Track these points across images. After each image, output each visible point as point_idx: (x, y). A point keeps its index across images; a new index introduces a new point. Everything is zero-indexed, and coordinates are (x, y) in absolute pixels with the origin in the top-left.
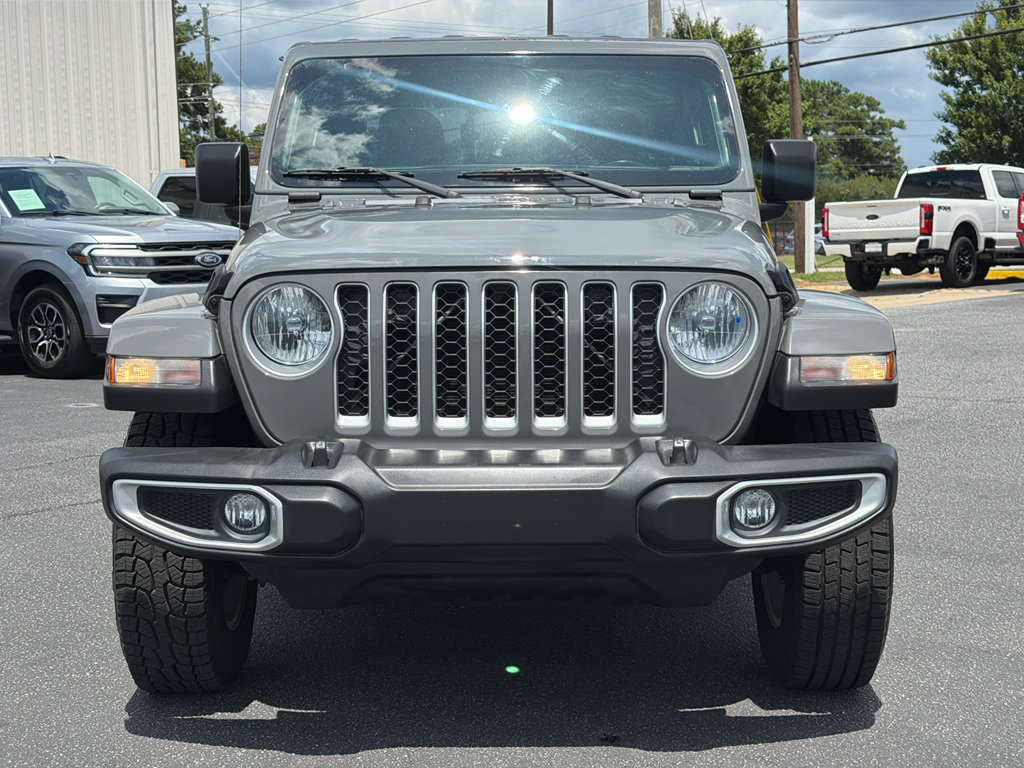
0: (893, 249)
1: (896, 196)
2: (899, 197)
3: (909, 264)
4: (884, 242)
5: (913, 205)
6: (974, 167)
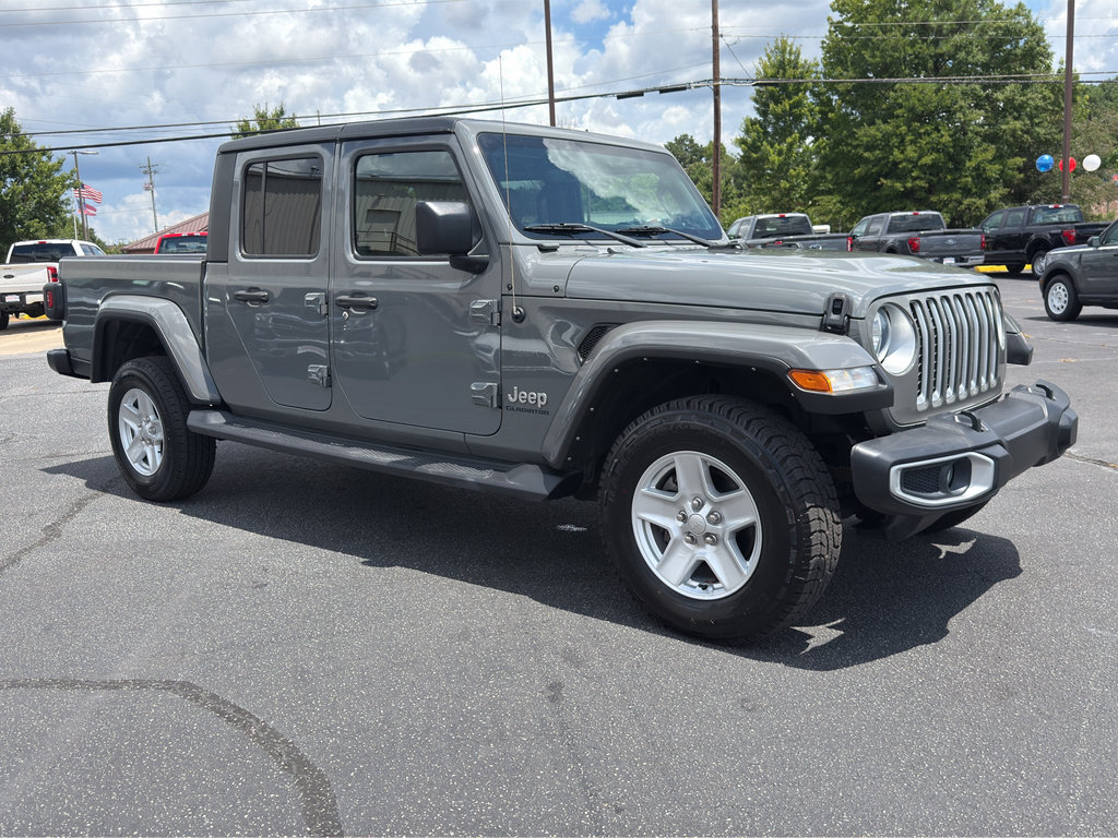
0: (30, 299)
1: (8, 261)
2: (11, 262)
3: (35, 309)
4: (22, 295)
5: (42, 268)
6: (67, 242)
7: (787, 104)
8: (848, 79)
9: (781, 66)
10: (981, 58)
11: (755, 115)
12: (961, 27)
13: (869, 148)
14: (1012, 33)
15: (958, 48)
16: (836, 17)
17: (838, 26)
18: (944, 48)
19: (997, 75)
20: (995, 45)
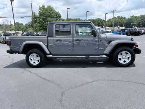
7: (36, 20)
8: (42, 17)
9: (34, 15)
10: (56, 16)
11: (32, 21)
12: (53, 13)
13: (45, 25)
14: (58, 14)
15: (53, 15)
16: (40, 11)
17: (40, 12)
18: (51, 15)
19: (57, 18)
20: (56, 15)
